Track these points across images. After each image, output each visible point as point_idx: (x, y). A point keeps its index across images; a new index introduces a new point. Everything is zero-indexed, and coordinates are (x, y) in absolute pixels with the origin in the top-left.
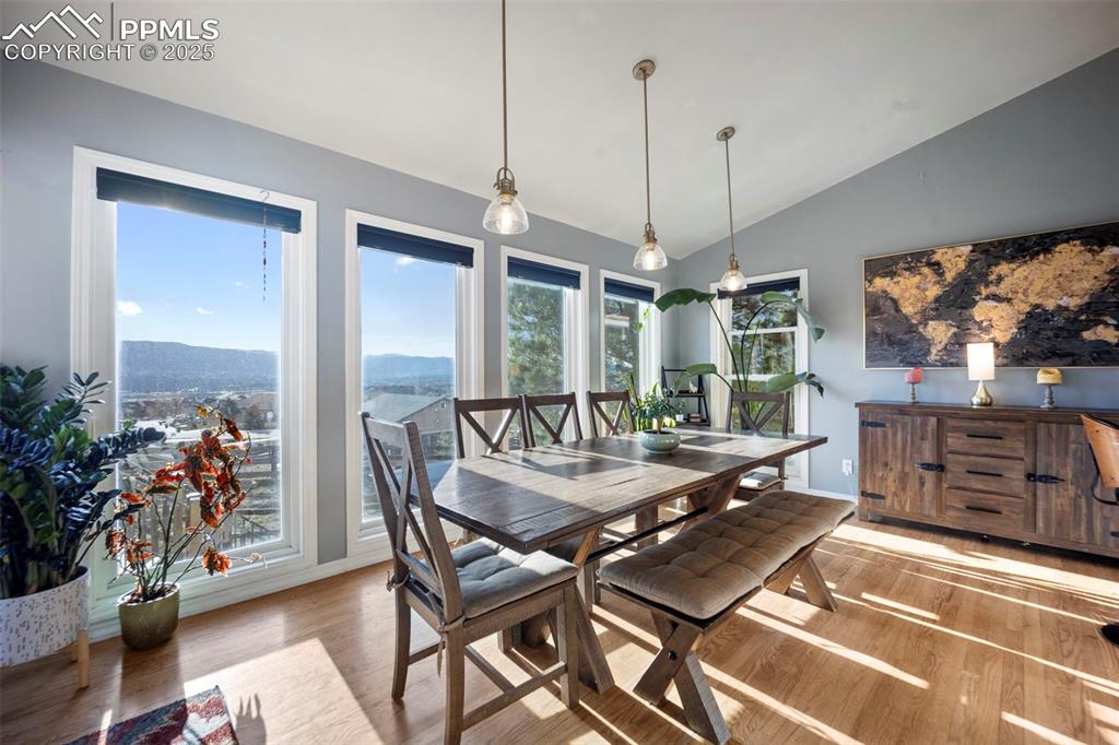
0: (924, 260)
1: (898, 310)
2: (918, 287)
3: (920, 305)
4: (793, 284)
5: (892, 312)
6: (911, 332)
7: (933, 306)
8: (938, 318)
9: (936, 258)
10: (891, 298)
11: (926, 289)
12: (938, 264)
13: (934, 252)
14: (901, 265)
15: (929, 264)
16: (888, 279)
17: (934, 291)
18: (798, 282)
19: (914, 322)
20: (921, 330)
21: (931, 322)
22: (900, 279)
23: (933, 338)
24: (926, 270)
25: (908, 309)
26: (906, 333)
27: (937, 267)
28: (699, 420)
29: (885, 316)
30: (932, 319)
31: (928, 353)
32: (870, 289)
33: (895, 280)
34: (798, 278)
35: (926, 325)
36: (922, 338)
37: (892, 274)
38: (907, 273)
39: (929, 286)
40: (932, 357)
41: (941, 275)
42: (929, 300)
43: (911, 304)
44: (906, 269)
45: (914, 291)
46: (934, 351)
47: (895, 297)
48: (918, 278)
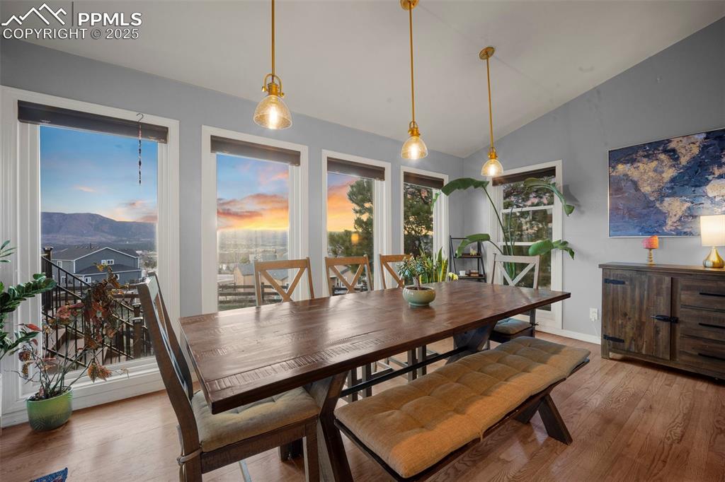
0: (661, 148)
1: (637, 189)
2: (655, 171)
3: (657, 185)
4: (551, 172)
5: (633, 191)
6: (649, 207)
7: (669, 185)
8: (673, 195)
9: (672, 145)
10: (631, 180)
11: (663, 172)
12: (674, 150)
13: (669, 141)
14: (641, 153)
15: (665, 151)
16: (629, 165)
17: (669, 173)
18: (555, 170)
19: (652, 199)
20: (658, 205)
21: (667, 199)
22: (639, 164)
23: (669, 212)
24: (663, 156)
25: (646, 189)
26: (644, 209)
27: (673, 154)
28: (477, 275)
29: (626, 195)
30: (668, 196)
31: (665, 223)
32: (614, 174)
33: (635, 166)
34: (555, 167)
35: (662, 201)
36: (659, 212)
37: (633, 161)
38: (645, 160)
39: (665, 169)
40: (667, 228)
41: (678, 159)
42: (665, 181)
43: (648, 184)
44: (645, 156)
45: (651, 174)
46: (669, 222)
47: (636, 179)
48: (654, 164)
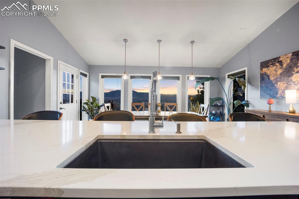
0: (277, 61)
1: (269, 79)
2: (275, 71)
3: (275, 77)
4: (244, 72)
5: (267, 79)
6: (273, 86)
7: (279, 77)
8: (280, 81)
9: (281, 59)
10: (267, 75)
11: (277, 71)
12: (281, 61)
13: (280, 57)
14: (270, 63)
15: (278, 62)
16: (266, 68)
17: (280, 71)
19: (274, 83)
20: (275, 85)
22: (270, 68)
23: (279, 88)
24: (277, 64)
25: (272, 78)
26: (271, 87)
27: (281, 63)
29: (265, 81)
30: (279, 82)
31: (277, 94)
32: (262, 72)
33: (268, 69)
34: (245, 70)
35: (277, 84)
36: (276, 88)
37: (268, 67)
38: (272, 66)
39: (278, 69)
41: (282, 65)
42: (278, 75)
43: (273, 76)
44: (272, 64)
45: (274, 72)
46: (279, 93)
48: (275, 67)
